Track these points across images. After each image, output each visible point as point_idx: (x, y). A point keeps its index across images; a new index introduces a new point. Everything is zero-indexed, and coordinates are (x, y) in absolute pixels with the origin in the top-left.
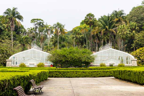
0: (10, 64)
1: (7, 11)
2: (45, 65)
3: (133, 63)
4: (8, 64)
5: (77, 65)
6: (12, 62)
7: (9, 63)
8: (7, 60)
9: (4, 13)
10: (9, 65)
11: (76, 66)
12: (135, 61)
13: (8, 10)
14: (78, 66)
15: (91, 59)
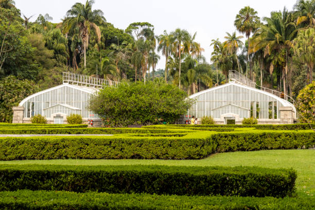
0: (19, 116)
1: (75, 8)
2: (83, 118)
3: (282, 117)
4: (15, 117)
5: (148, 121)
6: (23, 113)
7: (19, 114)
8: (14, 108)
9: (69, 11)
10: (19, 118)
11: (146, 122)
12: (288, 112)
13: (75, 6)
14: (151, 122)
15: (178, 108)
